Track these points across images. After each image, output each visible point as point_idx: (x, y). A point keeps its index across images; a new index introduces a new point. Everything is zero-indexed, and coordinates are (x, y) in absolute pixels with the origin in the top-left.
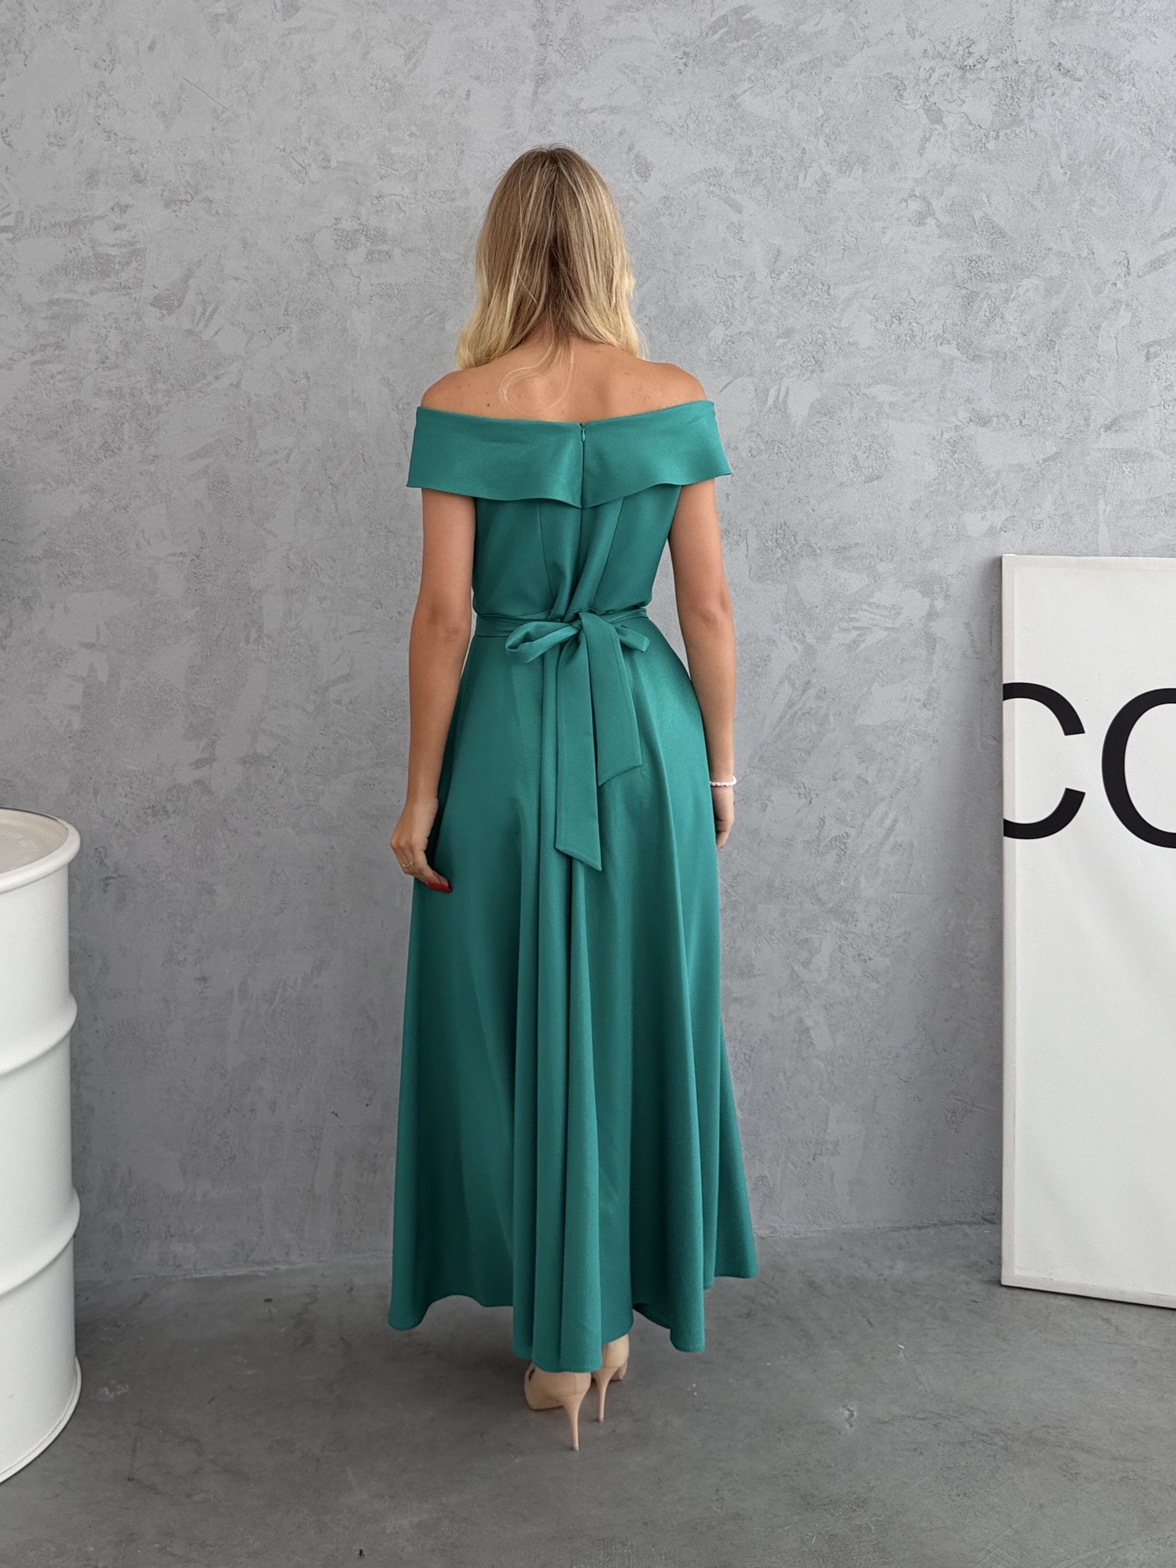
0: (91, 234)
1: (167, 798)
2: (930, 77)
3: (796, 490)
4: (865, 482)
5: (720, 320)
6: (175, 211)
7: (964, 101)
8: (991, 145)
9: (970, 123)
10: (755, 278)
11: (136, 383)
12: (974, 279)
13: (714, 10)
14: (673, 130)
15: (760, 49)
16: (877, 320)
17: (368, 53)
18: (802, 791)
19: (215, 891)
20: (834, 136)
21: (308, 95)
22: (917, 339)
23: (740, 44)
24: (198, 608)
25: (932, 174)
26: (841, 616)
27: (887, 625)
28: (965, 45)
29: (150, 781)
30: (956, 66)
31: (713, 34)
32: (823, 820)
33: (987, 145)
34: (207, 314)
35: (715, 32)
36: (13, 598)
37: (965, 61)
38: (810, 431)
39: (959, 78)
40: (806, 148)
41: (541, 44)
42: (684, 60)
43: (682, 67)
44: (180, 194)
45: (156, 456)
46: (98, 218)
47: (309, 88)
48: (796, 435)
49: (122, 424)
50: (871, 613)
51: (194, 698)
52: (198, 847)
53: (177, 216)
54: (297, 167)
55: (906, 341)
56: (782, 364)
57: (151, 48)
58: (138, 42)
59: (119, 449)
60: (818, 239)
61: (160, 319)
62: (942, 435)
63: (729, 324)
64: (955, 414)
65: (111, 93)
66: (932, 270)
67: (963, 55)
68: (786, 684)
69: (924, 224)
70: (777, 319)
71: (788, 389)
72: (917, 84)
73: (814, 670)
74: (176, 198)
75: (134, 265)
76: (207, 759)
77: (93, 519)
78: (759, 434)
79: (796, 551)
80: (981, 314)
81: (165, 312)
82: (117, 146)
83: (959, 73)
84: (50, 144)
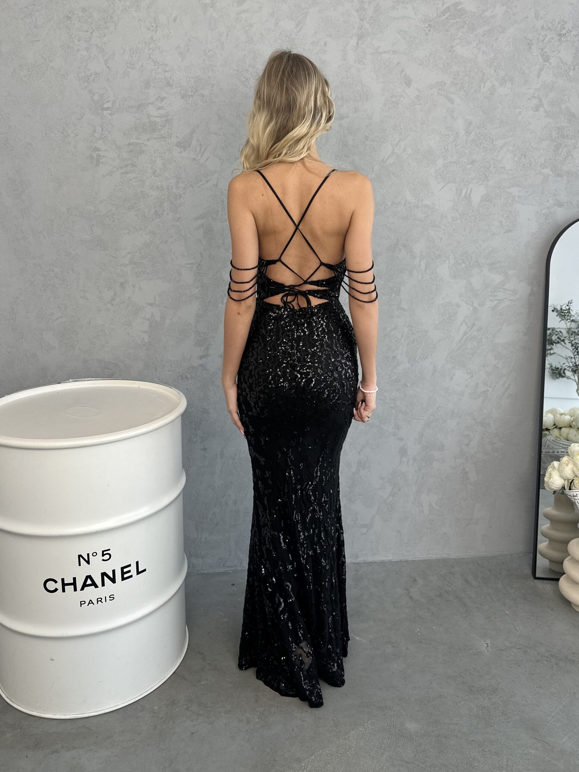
0: (147, 111)
1: (187, 372)
2: (544, 39)
3: (473, 236)
4: (504, 233)
5: (441, 156)
6: (186, 100)
7: (560, 51)
8: (571, 73)
9: (562, 62)
10: (458, 135)
11: (170, 183)
12: (560, 138)
13: (444, 4)
14: (423, 63)
15: (465, 24)
16: (515, 157)
17: (278, 23)
18: (469, 371)
19: (209, 412)
20: (499, 67)
21: (249, 43)
22: (533, 165)
23: (455, 21)
24: (200, 288)
25: (543, 86)
26: (490, 294)
27: (511, 298)
28: (562, 23)
29: (180, 364)
30: (557, 34)
31: (443, 16)
32: (477, 384)
33: (569, 73)
34: (202, 150)
35: (444, 15)
36: (116, 282)
37: (561, 32)
38: (480, 209)
39: (558, 40)
40: (485, 73)
41: (361, 19)
42: (429, 28)
43: (427, 32)
44: (189, 92)
45: (179, 218)
46: (150, 103)
47: (250, 40)
48: (474, 211)
49: (164, 203)
50: (504, 293)
51: (199, 328)
52: (202, 393)
53: (187, 103)
54: (244, 80)
55: (527, 166)
56: (469, 177)
57: (175, 20)
58: (168, 17)
59: (163, 214)
60: (489, 117)
61: (180, 153)
62: (541, 211)
63: (445, 158)
64: (548, 201)
65: (156, 43)
66: (541, 133)
67: (561, 29)
68: (464, 324)
69: (538, 111)
70: (468, 155)
71: (471, 189)
72: (538, 42)
73: (477, 319)
74: (187, 94)
75: (168, 126)
76: (205, 355)
77: (151, 247)
78: (457, 211)
79: (472, 264)
80: (562, 154)
81: (182, 149)
82: (159, 69)
83: (558, 38)
84: (128, 67)
